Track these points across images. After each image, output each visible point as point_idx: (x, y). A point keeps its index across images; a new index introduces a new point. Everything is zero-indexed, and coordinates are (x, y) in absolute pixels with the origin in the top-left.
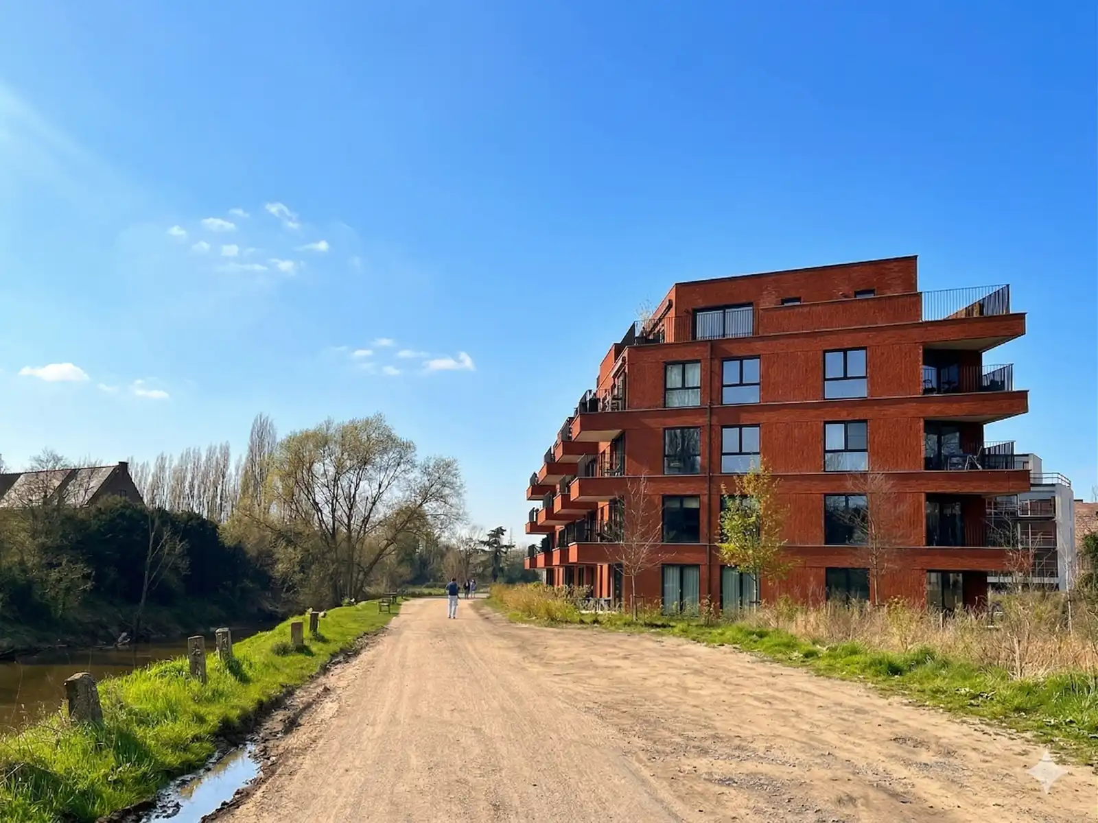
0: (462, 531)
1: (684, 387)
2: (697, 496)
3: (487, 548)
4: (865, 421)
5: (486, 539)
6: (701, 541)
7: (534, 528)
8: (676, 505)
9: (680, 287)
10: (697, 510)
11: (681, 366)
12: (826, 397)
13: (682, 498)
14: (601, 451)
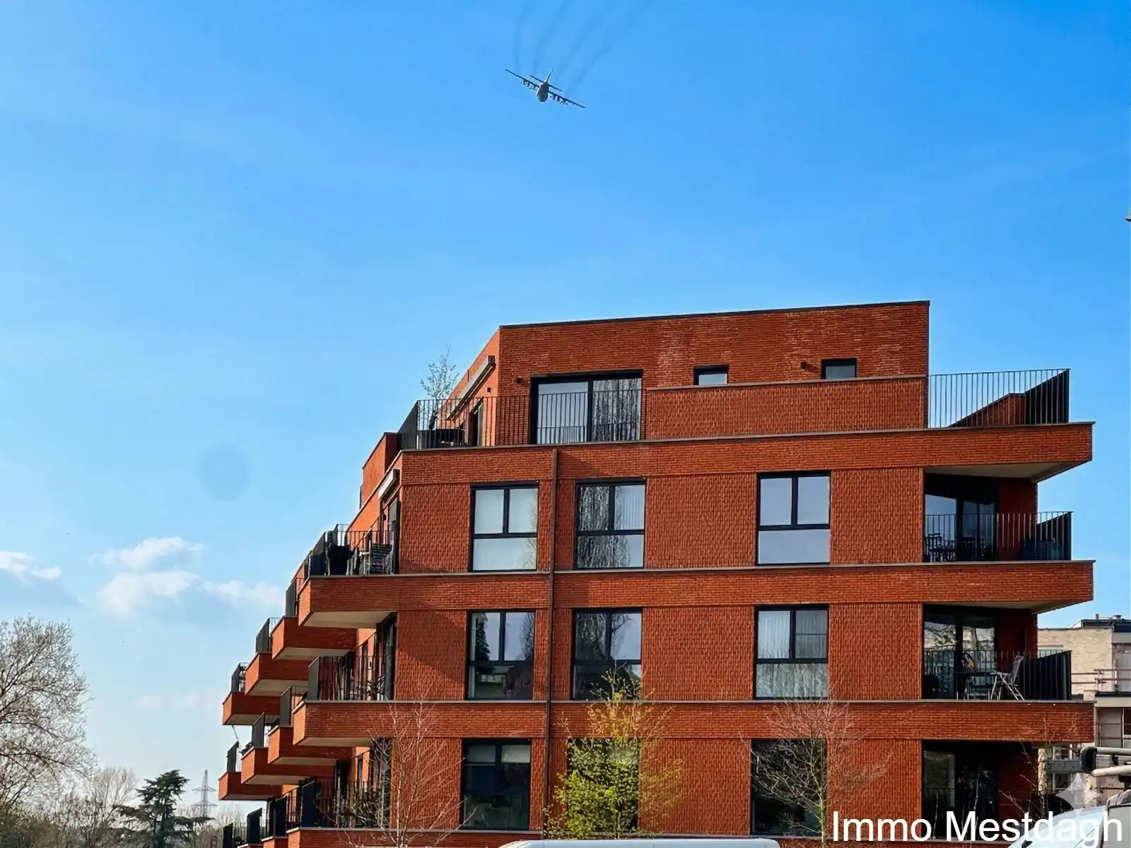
0: (76, 786)
1: (506, 534)
2: (524, 742)
3: (137, 826)
4: (825, 607)
5: (136, 802)
6: (531, 826)
7: (235, 788)
8: (487, 757)
9: (509, 334)
10: (527, 767)
11: (502, 491)
12: (759, 562)
13: (499, 744)
14: (361, 642)
